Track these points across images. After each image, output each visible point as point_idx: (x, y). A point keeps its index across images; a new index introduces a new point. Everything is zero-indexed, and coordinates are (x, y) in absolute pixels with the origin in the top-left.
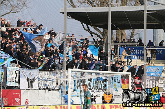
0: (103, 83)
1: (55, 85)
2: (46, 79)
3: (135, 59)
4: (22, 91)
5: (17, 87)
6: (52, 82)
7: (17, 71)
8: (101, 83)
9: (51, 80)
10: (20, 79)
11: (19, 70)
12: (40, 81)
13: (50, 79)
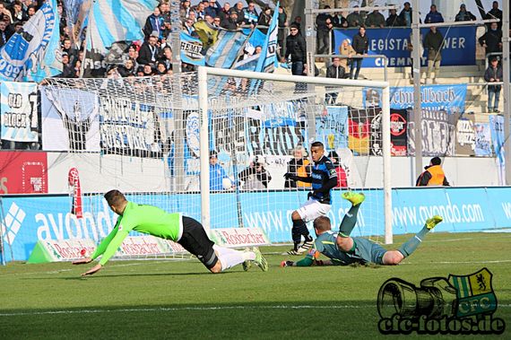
0: (297, 131)
1: (150, 140)
2: (124, 119)
3: (381, 66)
4: (51, 158)
5: (33, 144)
6: (141, 130)
7: (33, 94)
8: (289, 133)
9: (139, 123)
10: (43, 118)
11: (39, 91)
12: (105, 127)
13: (135, 122)
